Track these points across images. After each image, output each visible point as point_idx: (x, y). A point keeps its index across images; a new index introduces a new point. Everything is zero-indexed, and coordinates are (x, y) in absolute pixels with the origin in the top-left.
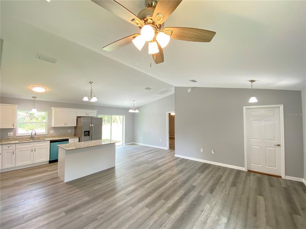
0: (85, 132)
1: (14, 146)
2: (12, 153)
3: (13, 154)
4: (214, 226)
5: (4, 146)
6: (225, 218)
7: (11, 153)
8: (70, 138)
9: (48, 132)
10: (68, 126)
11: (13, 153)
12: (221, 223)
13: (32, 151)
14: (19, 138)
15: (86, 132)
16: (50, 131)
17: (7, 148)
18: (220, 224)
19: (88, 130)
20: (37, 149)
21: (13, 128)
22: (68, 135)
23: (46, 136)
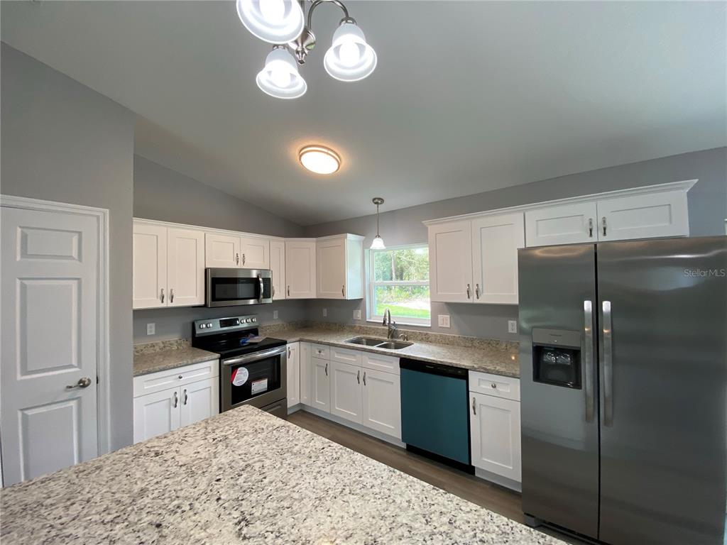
9: (434, 319)
10: (483, 300)
15: (557, 350)
22: (504, 346)
23: (427, 334)
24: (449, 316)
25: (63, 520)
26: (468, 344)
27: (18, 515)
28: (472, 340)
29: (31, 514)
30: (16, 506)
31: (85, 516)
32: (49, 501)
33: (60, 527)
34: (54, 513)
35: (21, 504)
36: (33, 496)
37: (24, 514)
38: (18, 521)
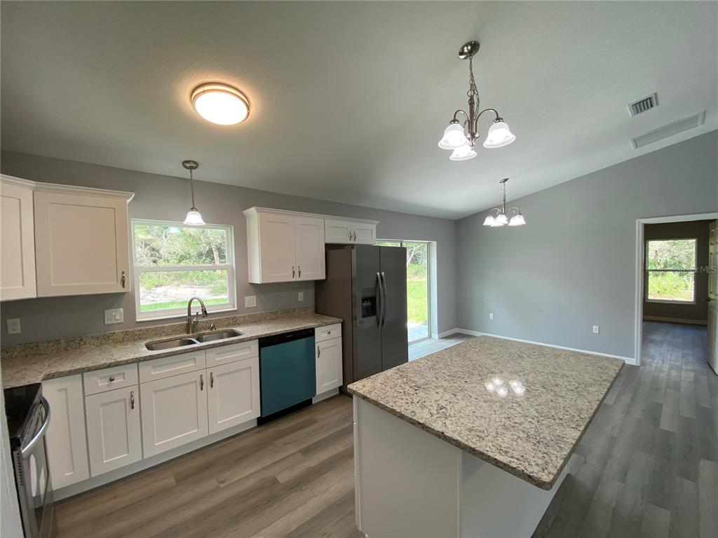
1: (131, 371)
2: (128, 401)
3: (133, 407)
5: (90, 379)
7: (123, 403)
8: (319, 326)
9: (240, 301)
11: (133, 403)
13: (202, 384)
14: (147, 330)
16: (246, 298)
17: (104, 384)
19: (373, 294)
20: (218, 376)
21: (122, 290)
22: (297, 312)
23: (234, 318)
24: (255, 297)
25: (531, 420)
26: (272, 317)
27: (546, 442)
28: (276, 313)
29: (539, 436)
30: (540, 449)
31: (520, 413)
32: (522, 435)
33: (535, 418)
34: (529, 426)
35: (537, 448)
36: (524, 447)
37: (542, 440)
38: (549, 438)
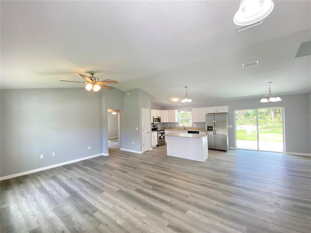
0: (208, 127)
4: (116, 212)
6: (122, 223)
9: (193, 125)
10: (201, 121)
12: (118, 218)
15: (210, 127)
16: (194, 125)
18: (116, 216)
19: (212, 126)
